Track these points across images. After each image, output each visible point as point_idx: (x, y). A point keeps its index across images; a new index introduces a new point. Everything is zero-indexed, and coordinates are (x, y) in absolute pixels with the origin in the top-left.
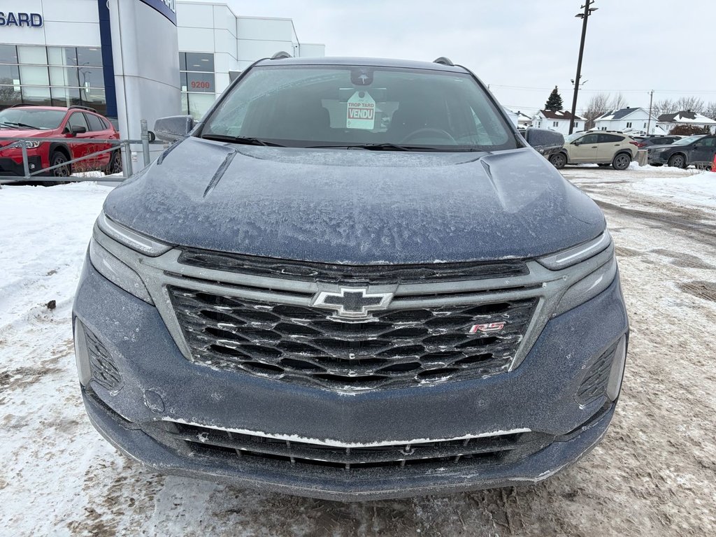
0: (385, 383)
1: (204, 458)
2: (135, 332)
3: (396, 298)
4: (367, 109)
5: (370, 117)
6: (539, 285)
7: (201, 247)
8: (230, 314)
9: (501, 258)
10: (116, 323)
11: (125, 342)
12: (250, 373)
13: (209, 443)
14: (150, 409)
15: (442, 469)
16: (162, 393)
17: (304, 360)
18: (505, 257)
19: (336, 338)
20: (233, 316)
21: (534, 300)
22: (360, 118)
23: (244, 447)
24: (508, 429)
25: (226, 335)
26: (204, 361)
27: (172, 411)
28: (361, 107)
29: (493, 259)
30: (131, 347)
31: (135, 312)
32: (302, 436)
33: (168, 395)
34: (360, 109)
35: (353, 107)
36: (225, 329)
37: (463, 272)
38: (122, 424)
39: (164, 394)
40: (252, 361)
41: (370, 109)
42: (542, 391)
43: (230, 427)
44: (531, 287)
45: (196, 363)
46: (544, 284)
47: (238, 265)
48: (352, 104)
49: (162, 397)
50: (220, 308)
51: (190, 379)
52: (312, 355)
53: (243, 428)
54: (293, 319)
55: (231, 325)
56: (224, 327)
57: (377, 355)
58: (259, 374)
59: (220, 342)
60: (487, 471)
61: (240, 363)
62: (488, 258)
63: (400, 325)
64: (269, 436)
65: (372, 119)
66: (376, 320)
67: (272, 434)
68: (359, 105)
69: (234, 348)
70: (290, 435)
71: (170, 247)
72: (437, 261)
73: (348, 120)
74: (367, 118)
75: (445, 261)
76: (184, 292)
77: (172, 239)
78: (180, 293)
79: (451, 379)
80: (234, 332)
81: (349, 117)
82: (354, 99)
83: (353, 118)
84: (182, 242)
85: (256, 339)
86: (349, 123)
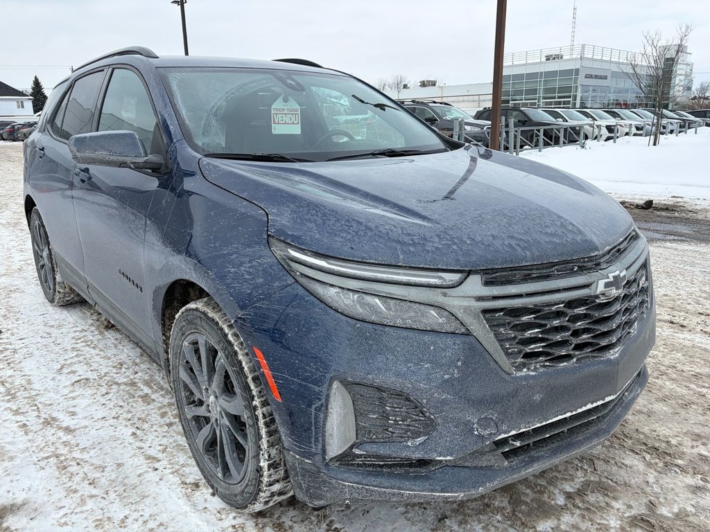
1: (515, 461)
2: (457, 367)
4: (292, 114)
5: (296, 122)
7: (497, 267)
8: (533, 320)
10: (426, 366)
11: (447, 381)
12: (555, 366)
13: (523, 444)
14: (483, 436)
16: (493, 415)
17: (586, 341)
19: (605, 315)
20: (537, 321)
22: (286, 123)
23: (547, 434)
25: (534, 340)
26: (521, 371)
27: (504, 427)
28: (286, 112)
30: (455, 383)
31: (452, 348)
32: (592, 403)
33: (499, 414)
34: (285, 114)
35: (277, 112)
36: (533, 336)
38: (414, 472)
39: (496, 415)
40: (556, 355)
41: (295, 114)
43: (548, 420)
45: (517, 375)
47: (525, 276)
48: (277, 110)
49: (494, 418)
50: (525, 319)
51: (517, 391)
52: (589, 336)
53: (557, 416)
54: (575, 311)
55: (537, 330)
56: (531, 334)
58: (562, 365)
59: (529, 349)
61: (546, 361)
64: (574, 413)
65: (298, 123)
67: (576, 411)
68: (283, 110)
69: (541, 349)
70: (585, 406)
71: (467, 274)
73: (273, 125)
74: (293, 123)
76: (496, 313)
77: (466, 266)
78: (493, 314)
80: (540, 336)
81: (274, 123)
82: (278, 105)
83: (278, 123)
84: (479, 265)
85: (557, 335)
86: (275, 129)
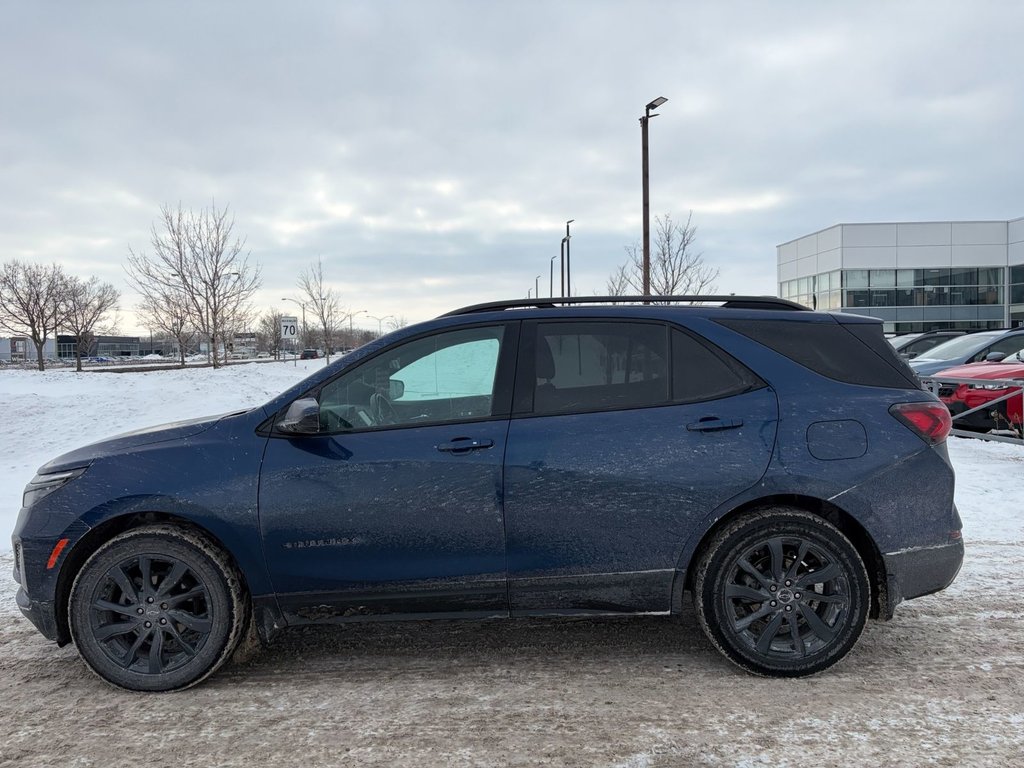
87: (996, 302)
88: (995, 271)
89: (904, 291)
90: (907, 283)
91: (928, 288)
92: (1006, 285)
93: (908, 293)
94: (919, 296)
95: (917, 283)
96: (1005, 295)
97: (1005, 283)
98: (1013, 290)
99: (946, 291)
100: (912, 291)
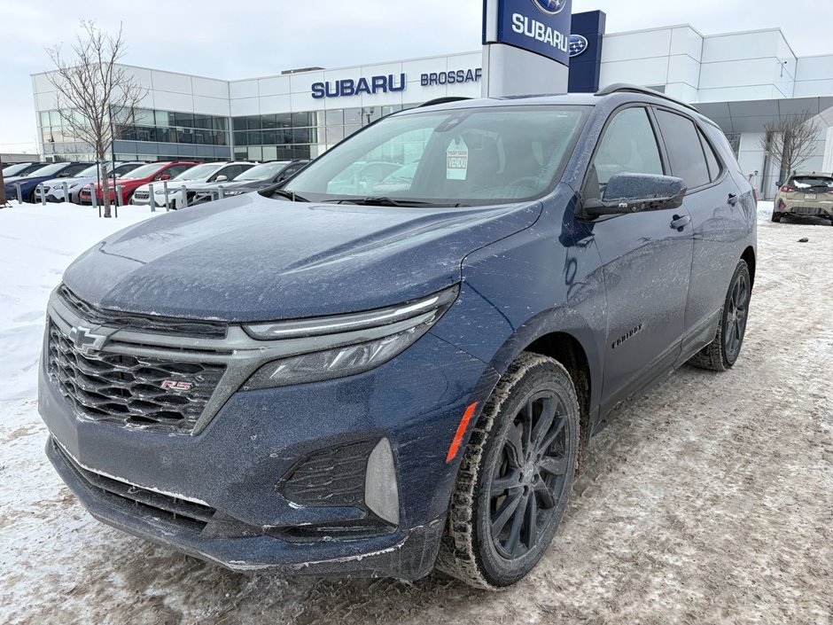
0: (104, 418)
3: (111, 341)
6: (229, 352)
9: (205, 319)
15: (156, 519)
18: (210, 318)
19: (80, 369)
21: (223, 366)
24: (188, 496)
29: (198, 318)
37: (173, 327)
42: (220, 466)
44: (222, 352)
46: (235, 352)
57: (99, 390)
60: (186, 536)
62: (193, 317)
63: (118, 368)
66: (100, 359)
68: (455, 153)
72: (153, 313)
74: (462, 168)
75: (159, 314)
79: (147, 428)
87: (224, 144)
88: (222, 119)
89: (161, 130)
90: (163, 122)
91: (179, 128)
92: (231, 131)
93: (164, 131)
94: (173, 135)
95: (171, 123)
96: (230, 139)
97: (230, 129)
98: (236, 135)
99: (191, 132)
100: (167, 130)
